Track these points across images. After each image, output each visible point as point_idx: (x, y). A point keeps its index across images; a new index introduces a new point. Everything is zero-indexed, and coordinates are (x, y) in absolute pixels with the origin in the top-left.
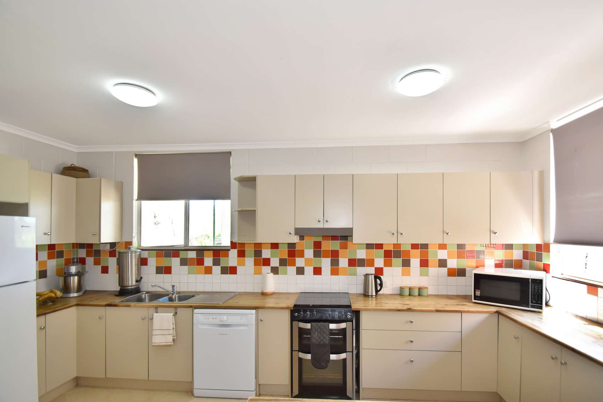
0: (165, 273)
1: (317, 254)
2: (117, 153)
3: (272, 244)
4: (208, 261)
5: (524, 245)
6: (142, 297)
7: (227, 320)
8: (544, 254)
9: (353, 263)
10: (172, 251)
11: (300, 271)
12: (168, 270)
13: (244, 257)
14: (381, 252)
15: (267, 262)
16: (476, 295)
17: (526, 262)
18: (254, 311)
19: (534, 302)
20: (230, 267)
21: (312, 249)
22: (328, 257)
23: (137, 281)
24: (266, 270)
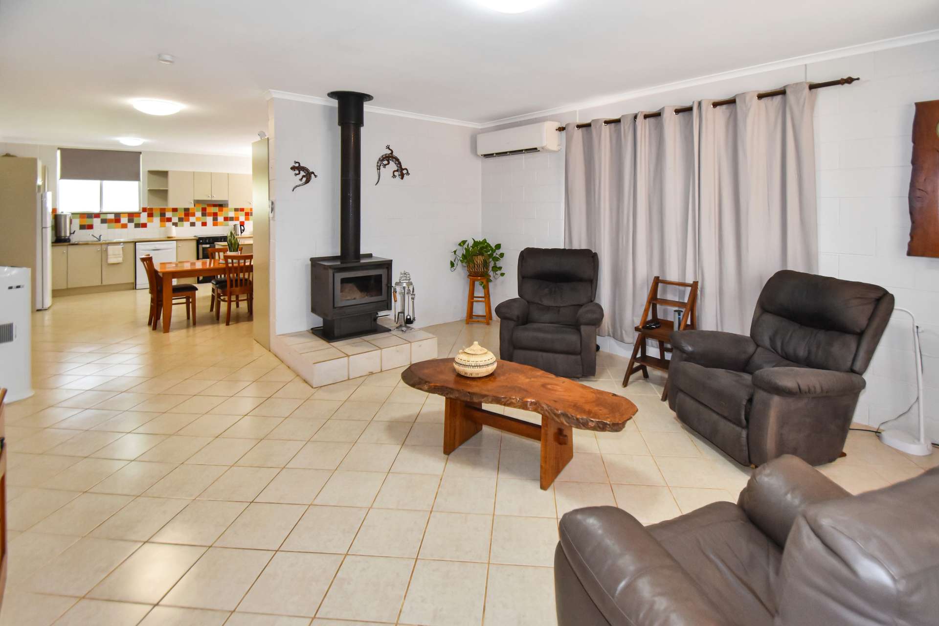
0: (88, 229)
1: (204, 214)
3: (173, 209)
4: (124, 220)
6: (75, 243)
7: (158, 247)
9: (226, 219)
10: (93, 215)
11: (193, 224)
12: (90, 227)
13: (153, 217)
14: (243, 213)
15: (169, 220)
18: (175, 242)
20: (141, 223)
21: (201, 212)
22: (212, 216)
23: (71, 234)
24: (169, 224)
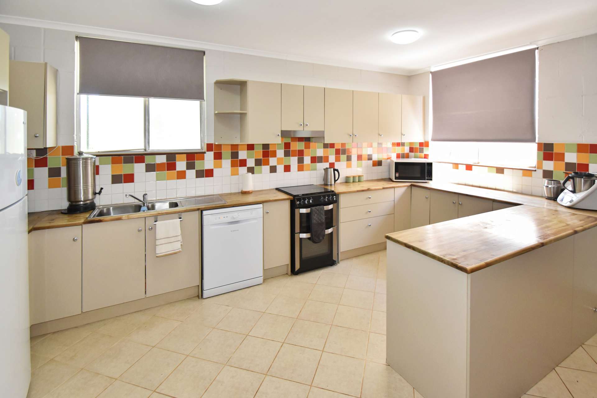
0: (125, 182)
1: (287, 154)
2: (45, 30)
3: (248, 145)
4: (181, 165)
5: (411, 143)
6: (104, 211)
7: (238, 217)
8: (425, 148)
9: (314, 160)
10: (134, 156)
11: (273, 169)
12: (129, 178)
13: (221, 159)
14: (333, 150)
15: (243, 163)
16: (396, 176)
17: (412, 154)
18: (261, 205)
19: (428, 176)
20: (206, 170)
21: (282, 149)
22: (296, 156)
23: (95, 194)
24: (243, 170)
